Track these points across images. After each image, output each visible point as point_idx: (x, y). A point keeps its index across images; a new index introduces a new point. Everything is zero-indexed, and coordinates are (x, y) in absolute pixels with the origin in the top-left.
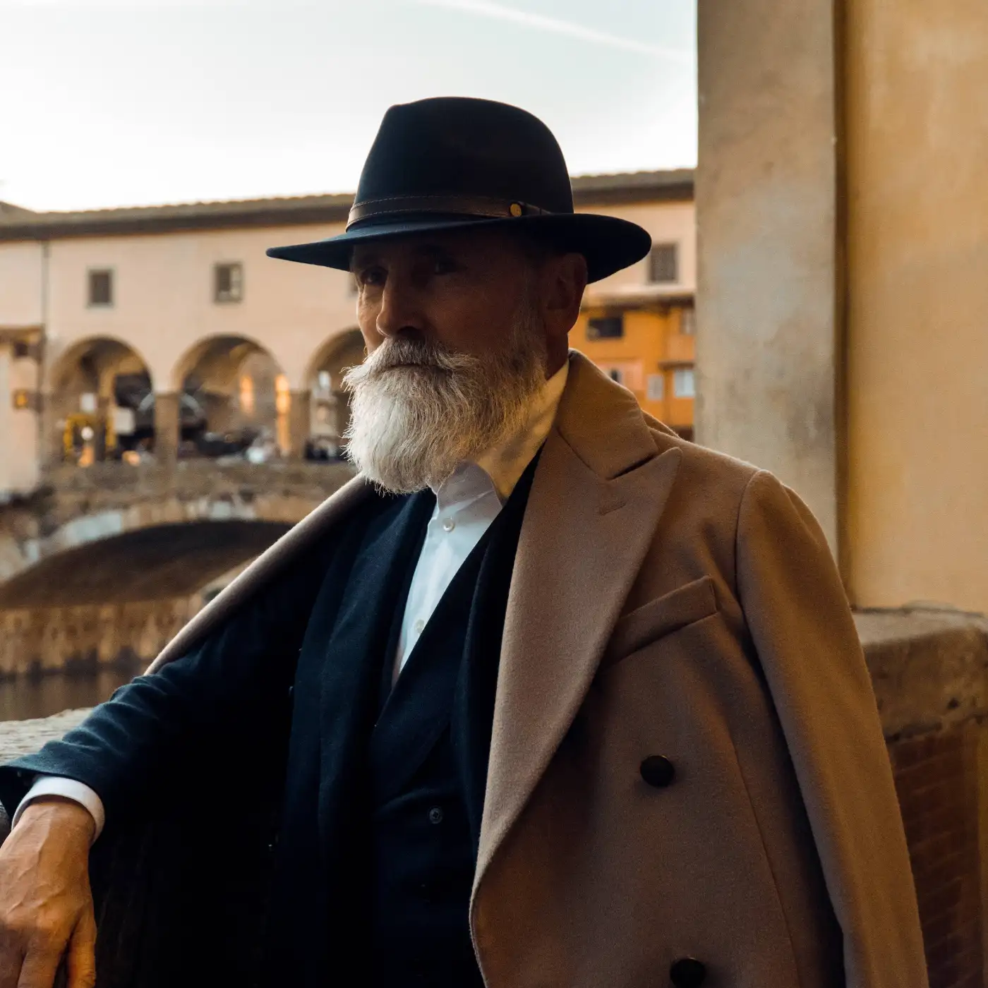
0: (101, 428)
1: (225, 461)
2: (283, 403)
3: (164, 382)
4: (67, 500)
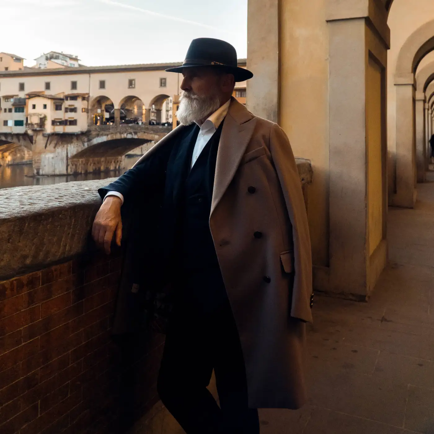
0: (102, 117)
1: (130, 125)
2: (144, 112)
3: (117, 106)
4: (94, 133)
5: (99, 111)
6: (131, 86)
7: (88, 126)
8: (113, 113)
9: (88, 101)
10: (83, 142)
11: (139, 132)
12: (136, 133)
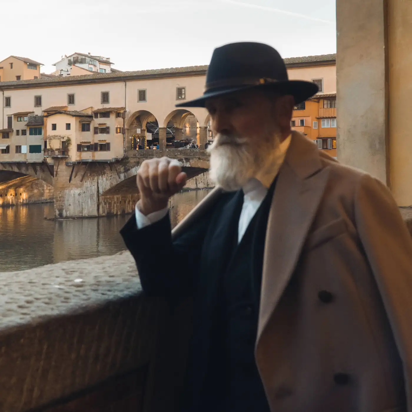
0: (143, 138)
1: (180, 149)
2: (198, 130)
3: (162, 124)
4: (132, 161)
5: (139, 131)
6: (180, 97)
7: (125, 151)
8: (157, 134)
9: (124, 119)
10: (119, 173)
11: (192, 159)
12: (187, 160)
